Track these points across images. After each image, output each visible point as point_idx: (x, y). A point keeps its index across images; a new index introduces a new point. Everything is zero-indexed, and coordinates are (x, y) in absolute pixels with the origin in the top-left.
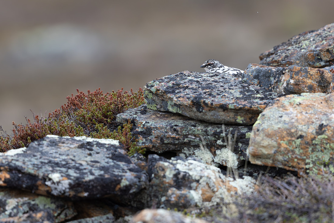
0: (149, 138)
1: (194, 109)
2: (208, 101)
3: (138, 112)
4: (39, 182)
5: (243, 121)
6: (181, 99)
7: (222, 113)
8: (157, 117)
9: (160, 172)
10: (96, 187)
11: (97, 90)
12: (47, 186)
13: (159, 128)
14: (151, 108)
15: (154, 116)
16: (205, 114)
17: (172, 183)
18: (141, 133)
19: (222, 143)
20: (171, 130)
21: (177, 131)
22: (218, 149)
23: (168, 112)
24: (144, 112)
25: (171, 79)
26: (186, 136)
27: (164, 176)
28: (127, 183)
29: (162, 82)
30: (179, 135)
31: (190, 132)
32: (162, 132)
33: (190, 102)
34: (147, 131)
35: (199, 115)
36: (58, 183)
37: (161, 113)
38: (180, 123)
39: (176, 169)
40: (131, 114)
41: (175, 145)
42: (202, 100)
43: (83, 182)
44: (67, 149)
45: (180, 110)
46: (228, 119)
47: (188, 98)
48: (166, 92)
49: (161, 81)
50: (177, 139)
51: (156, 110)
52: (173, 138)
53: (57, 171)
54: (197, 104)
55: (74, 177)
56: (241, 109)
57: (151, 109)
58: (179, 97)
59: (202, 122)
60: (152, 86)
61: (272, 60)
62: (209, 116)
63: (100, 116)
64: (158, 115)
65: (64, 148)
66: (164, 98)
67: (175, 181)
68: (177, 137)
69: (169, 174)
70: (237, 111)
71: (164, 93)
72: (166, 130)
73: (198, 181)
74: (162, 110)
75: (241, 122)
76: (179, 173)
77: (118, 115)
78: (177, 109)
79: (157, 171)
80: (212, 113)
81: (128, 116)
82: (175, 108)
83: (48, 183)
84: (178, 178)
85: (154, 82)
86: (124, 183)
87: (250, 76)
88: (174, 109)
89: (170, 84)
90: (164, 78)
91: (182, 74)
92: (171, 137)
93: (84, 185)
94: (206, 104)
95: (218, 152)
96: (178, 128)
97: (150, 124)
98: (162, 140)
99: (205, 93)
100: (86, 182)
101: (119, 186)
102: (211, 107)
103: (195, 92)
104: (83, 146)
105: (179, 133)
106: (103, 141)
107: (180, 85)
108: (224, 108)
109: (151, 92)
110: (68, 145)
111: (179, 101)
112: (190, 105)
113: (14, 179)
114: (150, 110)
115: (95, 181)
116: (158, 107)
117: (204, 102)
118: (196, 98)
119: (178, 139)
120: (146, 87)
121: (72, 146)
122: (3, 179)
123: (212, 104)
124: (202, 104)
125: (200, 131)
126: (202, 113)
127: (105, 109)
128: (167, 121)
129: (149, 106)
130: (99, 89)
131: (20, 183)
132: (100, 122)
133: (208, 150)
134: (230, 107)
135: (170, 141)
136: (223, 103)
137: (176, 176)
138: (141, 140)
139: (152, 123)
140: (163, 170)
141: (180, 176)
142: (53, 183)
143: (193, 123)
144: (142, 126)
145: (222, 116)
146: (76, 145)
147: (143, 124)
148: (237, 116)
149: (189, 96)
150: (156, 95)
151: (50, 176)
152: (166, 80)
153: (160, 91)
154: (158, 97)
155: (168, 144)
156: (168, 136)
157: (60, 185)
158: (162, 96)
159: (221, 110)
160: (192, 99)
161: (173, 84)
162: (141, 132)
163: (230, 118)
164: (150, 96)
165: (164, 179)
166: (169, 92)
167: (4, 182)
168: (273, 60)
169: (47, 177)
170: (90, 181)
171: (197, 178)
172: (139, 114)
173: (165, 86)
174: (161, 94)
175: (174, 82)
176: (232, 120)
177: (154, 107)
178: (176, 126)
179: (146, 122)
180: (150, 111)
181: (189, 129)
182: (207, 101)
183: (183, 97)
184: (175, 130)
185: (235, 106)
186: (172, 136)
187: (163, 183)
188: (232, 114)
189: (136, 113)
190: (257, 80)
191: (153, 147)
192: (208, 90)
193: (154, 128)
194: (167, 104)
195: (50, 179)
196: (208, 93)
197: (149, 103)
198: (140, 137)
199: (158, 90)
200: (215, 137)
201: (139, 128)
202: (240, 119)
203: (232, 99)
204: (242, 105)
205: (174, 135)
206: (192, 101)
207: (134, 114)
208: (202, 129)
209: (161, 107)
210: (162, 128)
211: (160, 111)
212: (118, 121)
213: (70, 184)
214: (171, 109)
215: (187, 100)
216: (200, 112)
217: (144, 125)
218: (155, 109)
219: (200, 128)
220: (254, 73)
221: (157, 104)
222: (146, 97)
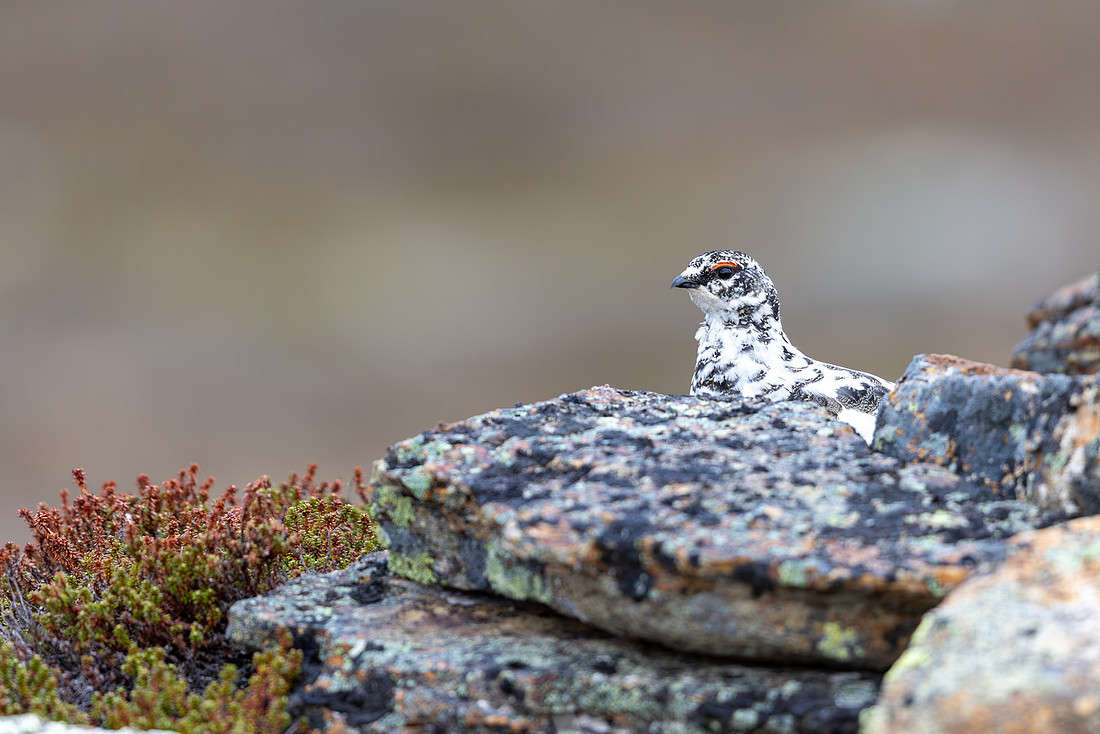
0: (379, 726)
1: (609, 584)
2: (678, 545)
3: (341, 590)
5: (850, 648)
6: (541, 532)
7: (746, 607)
8: (434, 618)
11: (183, 474)
13: (431, 676)
14: (410, 574)
15: (417, 615)
16: (660, 611)
18: (344, 701)
20: (488, 689)
21: (520, 695)
23: (486, 594)
24: (371, 592)
25: (515, 429)
29: (466, 443)
30: (526, 712)
31: (586, 701)
32: (446, 698)
33: (584, 548)
34: (368, 688)
35: (633, 612)
37: (453, 600)
38: (537, 653)
40: (307, 601)
42: (648, 540)
45: (544, 586)
46: (775, 636)
47: (580, 529)
48: (478, 494)
49: (460, 437)
51: (431, 585)
52: (498, 728)
54: (622, 557)
56: (838, 587)
57: (407, 579)
58: (534, 522)
59: (653, 648)
60: (414, 463)
62: (681, 619)
63: (150, 611)
64: (440, 611)
66: (467, 522)
68: (518, 722)
70: (822, 597)
71: (468, 498)
72: (462, 689)
74: (460, 581)
75: (842, 654)
77: (238, 608)
78: (531, 581)
80: (695, 605)
81: (289, 610)
82: (523, 574)
85: (427, 441)
87: (911, 416)
88: (517, 578)
89: (505, 456)
90: (477, 421)
91: (576, 401)
92: (487, 726)
94: (667, 562)
96: (524, 681)
97: (389, 654)
99: (668, 502)
102: (692, 578)
103: (616, 498)
105: (530, 703)
107: (551, 458)
108: (756, 579)
109: (406, 492)
111: (533, 540)
112: (585, 562)
114: (404, 583)
116: (443, 566)
117: (657, 549)
118: (616, 527)
120: (382, 465)
123: (694, 560)
124: (647, 560)
125: (637, 694)
126: (645, 607)
127: (182, 572)
128: (478, 639)
129: (399, 563)
130: (194, 470)
132: (152, 636)
134: (789, 574)
136: (752, 554)
139: (398, 651)
143: (603, 651)
144: (348, 666)
145: (746, 619)
147: (354, 652)
148: (823, 620)
149: (583, 517)
150: (431, 505)
152: (488, 433)
153: (451, 490)
154: (440, 516)
156: (470, 719)
158: (461, 512)
159: (739, 590)
160: (597, 532)
161: (520, 453)
162: (343, 695)
163: (788, 631)
164: (403, 513)
166: (493, 496)
172: (347, 601)
173: (476, 463)
174: (452, 503)
175: (526, 445)
176: (798, 644)
177: (421, 568)
178: (515, 666)
179: (370, 647)
180: (404, 590)
181: (577, 684)
182: (670, 546)
183: (554, 523)
184: (508, 689)
185: (809, 572)
186: (491, 719)
188: (795, 615)
189: (332, 597)
190: (945, 439)
192: (683, 489)
193: (404, 675)
194: (481, 553)
196: (686, 503)
197: (397, 549)
198: (333, 720)
199: (439, 484)
201: (331, 673)
202: (835, 640)
203: (802, 534)
204: (846, 566)
205: (502, 715)
206: (599, 545)
207: (319, 603)
208: (643, 688)
209: (456, 568)
210: (445, 677)
211: (452, 590)
212: (237, 636)
214: (500, 580)
215: (574, 536)
216: (638, 599)
217: (357, 661)
218: (428, 577)
219: (634, 681)
220: (935, 404)
221: (434, 555)
222: (384, 519)
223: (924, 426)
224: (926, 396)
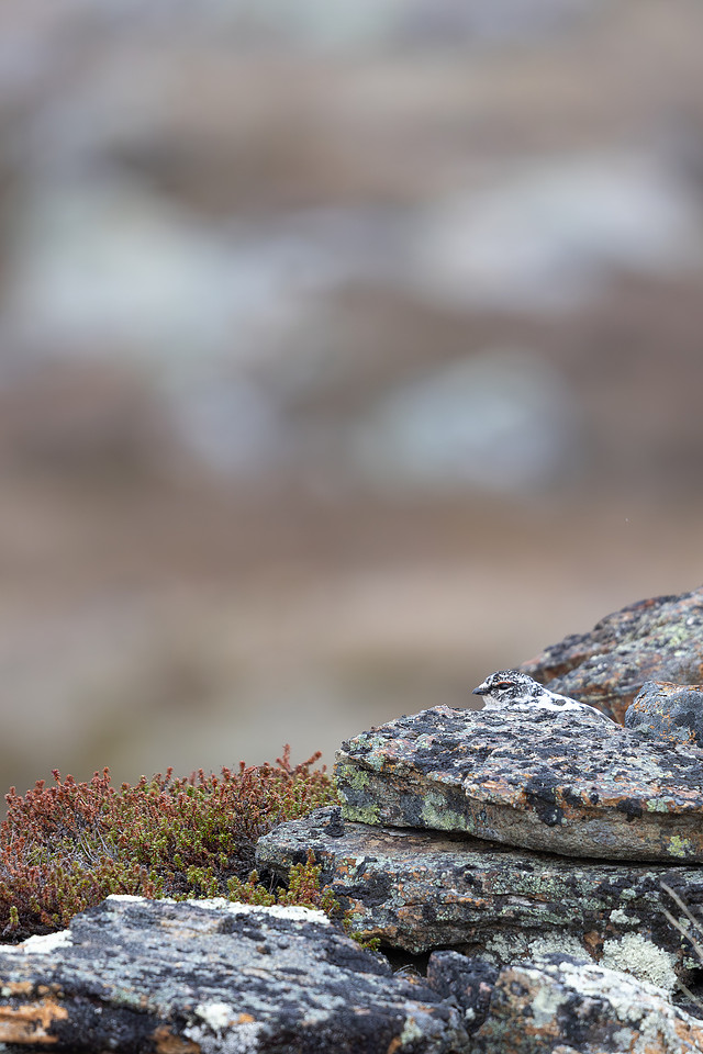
0: (386, 906)
1: (533, 816)
2: (582, 789)
3: (318, 830)
4: (161, 1031)
5: (687, 852)
6: (491, 785)
7: (623, 827)
8: (388, 844)
9: (512, 998)
10: (337, 1044)
12: (189, 1040)
13: (415, 874)
14: (360, 819)
15: (377, 843)
16: (567, 830)
17: (556, 1031)
18: (356, 892)
19: (625, 919)
20: (456, 881)
21: (478, 884)
22: (610, 936)
23: (420, 829)
24: (336, 830)
25: (418, 729)
26: (501, 900)
27: (529, 1012)
28: (419, 1033)
29: (394, 738)
30: (482, 894)
31: (516, 887)
32: (431, 889)
33: (518, 794)
34: (373, 885)
35: (547, 833)
36: (226, 1031)
37: (393, 834)
39: (565, 990)
40: (301, 836)
41: (467, 925)
42: (560, 788)
43: (301, 1028)
44: (187, 935)
45: (467, 821)
46: (639, 844)
47: (513, 783)
48: (420, 767)
49: (389, 734)
50: (476, 910)
51: (376, 826)
52: (465, 904)
53: (210, 996)
54: (542, 799)
55: (273, 1014)
56: (688, 811)
57: (356, 822)
58: (485, 779)
59: (547, 855)
60: (367, 750)
61: (585, 684)
62: (580, 835)
63: (198, 846)
64: (387, 839)
65: (179, 933)
66: (409, 784)
67: (565, 1026)
68: (478, 901)
69: (545, 1005)
70: (670, 820)
71: (412, 769)
72: (438, 882)
73: (635, 1025)
74: (398, 822)
75: (682, 854)
76: (578, 1001)
77: (262, 840)
78: (457, 819)
79: (505, 997)
80: (589, 826)
81: (294, 842)
82: (451, 814)
83: (193, 1033)
84: (574, 1017)
85: (368, 737)
86: (412, 1032)
87: (659, 716)
88: (447, 817)
89: (424, 744)
90: (392, 725)
91: (435, 713)
92: (458, 903)
93: (305, 1038)
94: (575, 801)
95: (610, 947)
96: (479, 876)
97: (382, 864)
98: (428, 911)
99: (557, 766)
100: (309, 1028)
101: (396, 1043)
102: (592, 809)
103: (524, 766)
104: (230, 926)
105: (484, 889)
106: (278, 912)
107: (457, 745)
108: (631, 810)
109: (365, 768)
110: (189, 923)
111: (487, 790)
112: (519, 803)
113: (80, 1021)
114: (354, 825)
115: (336, 1026)
116: (387, 813)
117: (567, 793)
118: (535, 782)
119: (481, 909)
120: (342, 753)
121: (200, 927)
122: (47, 1023)
123: (595, 799)
124: (560, 801)
125: (552, 881)
126: (557, 829)
128: (432, 854)
129: (351, 813)
131: (101, 1033)
133: (575, 940)
134: (651, 806)
135: (457, 914)
136: (626, 794)
137: (568, 1009)
138: (359, 912)
139: (386, 860)
140: (525, 991)
141: (582, 1011)
142: (211, 1032)
143: (517, 859)
144: (353, 871)
145: (623, 835)
146: (215, 923)
147: (358, 863)
148: (669, 834)
149: (512, 776)
150: (384, 776)
151: (200, 1011)
152: (404, 732)
153: (399, 765)
154: (389, 782)
155: (447, 923)
156: (448, 900)
157: (230, 1036)
158: (405, 779)
159: (619, 817)
160: (525, 785)
161: (434, 743)
162: (357, 889)
163: (648, 841)
164: (361, 780)
165: (528, 1020)
166: (433, 768)
167: (51, 1031)
168: (590, 684)
169: (192, 1013)
170: (321, 1025)
171: (634, 1016)
172: (325, 836)
173: (407, 749)
174: (400, 774)
175: (434, 738)
176: (655, 848)
177: (370, 814)
178: (468, 867)
179: (367, 860)
180: (354, 829)
181: (512, 878)
182: (576, 791)
183: (496, 780)
184: (470, 881)
185: (669, 804)
186: (461, 899)
187: (522, 1032)
188: (652, 831)
189: (314, 834)
190: (688, 729)
191: (400, 932)
192: (561, 760)
193: (397, 875)
194: (419, 804)
195: (199, 1021)
196: (566, 767)
197: (353, 804)
198: (355, 903)
199: (389, 762)
200: (603, 900)
201: (341, 877)
202: (677, 846)
203: (648, 783)
204: (691, 800)
205: (467, 897)
206: (526, 792)
207: (310, 838)
208: (558, 878)
209: (397, 813)
210: (426, 875)
211: (393, 828)
212: (264, 858)
213: (261, 1036)
214: (432, 819)
215: (511, 787)
216: (552, 825)
217: (361, 869)
218: (374, 820)
219: (546, 876)
220: (677, 709)
221: (380, 806)
222: (344, 785)
223: (670, 722)
224: (669, 704)
